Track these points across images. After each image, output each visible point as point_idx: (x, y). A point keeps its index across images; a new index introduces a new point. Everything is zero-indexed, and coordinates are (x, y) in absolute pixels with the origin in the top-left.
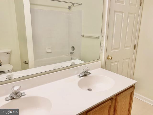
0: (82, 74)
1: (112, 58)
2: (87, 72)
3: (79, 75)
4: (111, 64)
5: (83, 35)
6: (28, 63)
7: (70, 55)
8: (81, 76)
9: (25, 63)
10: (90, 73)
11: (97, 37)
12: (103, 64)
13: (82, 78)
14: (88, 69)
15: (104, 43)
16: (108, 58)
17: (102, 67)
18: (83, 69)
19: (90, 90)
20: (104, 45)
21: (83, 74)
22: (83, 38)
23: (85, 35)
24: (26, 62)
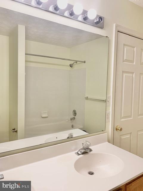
0: (80, 151)
1: (121, 130)
2: (88, 148)
3: (76, 152)
4: (121, 136)
5: (87, 97)
6: (16, 131)
7: (70, 121)
8: (80, 153)
9: (14, 131)
10: (91, 150)
11: (104, 101)
12: (110, 137)
13: (81, 156)
14: (89, 144)
15: (110, 110)
16: (117, 129)
17: (109, 142)
18: (83, 144)
19: (91, 173)
20: (111, 112)
21: (83, 151)
22: (86, 101)
23: (89, 97)
24: (14, 129)
